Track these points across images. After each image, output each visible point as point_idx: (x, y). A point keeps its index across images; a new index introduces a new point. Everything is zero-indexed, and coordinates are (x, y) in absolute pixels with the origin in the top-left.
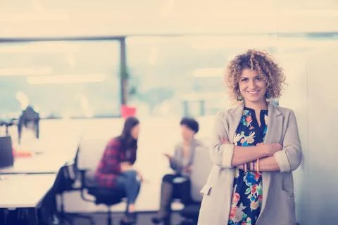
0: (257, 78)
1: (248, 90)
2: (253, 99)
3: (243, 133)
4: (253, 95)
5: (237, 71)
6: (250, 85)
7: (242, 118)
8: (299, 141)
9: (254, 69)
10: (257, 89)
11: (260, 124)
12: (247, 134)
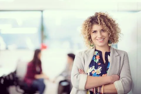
0: (103, 30)
1: (97, 38)
2: (100, 44)
3: (94, 67)
4: (101, 42)
5: (89, 27)
6: (98, 35)
7: (93, 57)
8: (131, 75)
9: (100, 24)
10: (103, 38)
11: (105, 61)
12: (96, 68)
